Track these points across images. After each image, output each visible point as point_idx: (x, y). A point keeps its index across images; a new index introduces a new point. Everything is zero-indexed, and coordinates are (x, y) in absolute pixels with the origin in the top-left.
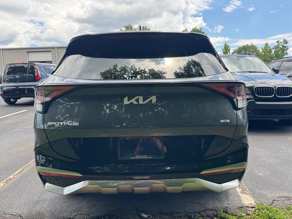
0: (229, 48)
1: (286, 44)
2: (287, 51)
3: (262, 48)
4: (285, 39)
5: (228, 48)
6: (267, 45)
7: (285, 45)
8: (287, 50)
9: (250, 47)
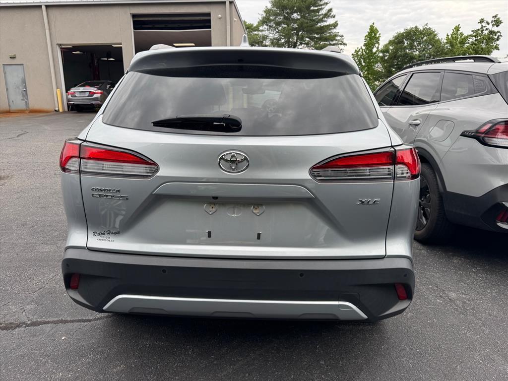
0: (377, 36)
1: (497, 26)
2: (498, 42)
3: (448, 35)
4: (496, 16)
5: (375, 34)
6: (458, 30)
7: (495, 29)
8: (498, 39)
9: (421, 33)
